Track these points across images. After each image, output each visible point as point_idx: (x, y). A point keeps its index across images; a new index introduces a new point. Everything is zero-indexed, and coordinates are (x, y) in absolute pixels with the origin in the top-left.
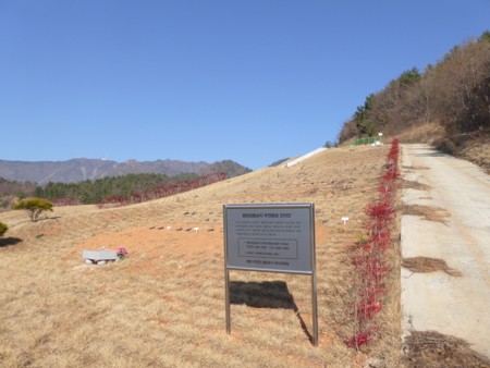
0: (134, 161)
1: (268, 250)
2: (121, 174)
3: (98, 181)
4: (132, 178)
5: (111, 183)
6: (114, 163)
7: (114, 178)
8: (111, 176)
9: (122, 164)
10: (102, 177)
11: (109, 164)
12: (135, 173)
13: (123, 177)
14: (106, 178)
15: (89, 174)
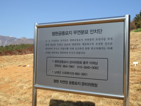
0: (25, 38)
1: (75, 70)
2: (18, 44)
3: (7, 47)
4: (23, 46)
5: (13, 47)
6: (15, 38)
7: (14, 46)
8: (13, 45)
9: (19, 39)
10: (9, 45)
11: (13, 39)
12: (25, 43)
13: (19, 45)
14: (11, 45)
15: (3, 43)
